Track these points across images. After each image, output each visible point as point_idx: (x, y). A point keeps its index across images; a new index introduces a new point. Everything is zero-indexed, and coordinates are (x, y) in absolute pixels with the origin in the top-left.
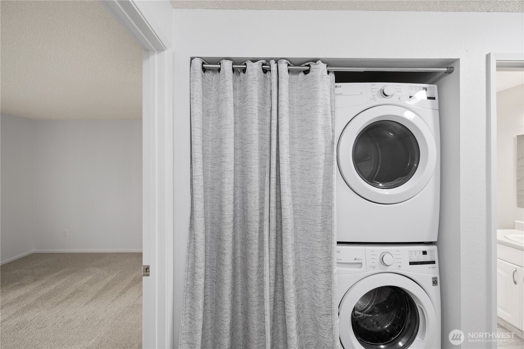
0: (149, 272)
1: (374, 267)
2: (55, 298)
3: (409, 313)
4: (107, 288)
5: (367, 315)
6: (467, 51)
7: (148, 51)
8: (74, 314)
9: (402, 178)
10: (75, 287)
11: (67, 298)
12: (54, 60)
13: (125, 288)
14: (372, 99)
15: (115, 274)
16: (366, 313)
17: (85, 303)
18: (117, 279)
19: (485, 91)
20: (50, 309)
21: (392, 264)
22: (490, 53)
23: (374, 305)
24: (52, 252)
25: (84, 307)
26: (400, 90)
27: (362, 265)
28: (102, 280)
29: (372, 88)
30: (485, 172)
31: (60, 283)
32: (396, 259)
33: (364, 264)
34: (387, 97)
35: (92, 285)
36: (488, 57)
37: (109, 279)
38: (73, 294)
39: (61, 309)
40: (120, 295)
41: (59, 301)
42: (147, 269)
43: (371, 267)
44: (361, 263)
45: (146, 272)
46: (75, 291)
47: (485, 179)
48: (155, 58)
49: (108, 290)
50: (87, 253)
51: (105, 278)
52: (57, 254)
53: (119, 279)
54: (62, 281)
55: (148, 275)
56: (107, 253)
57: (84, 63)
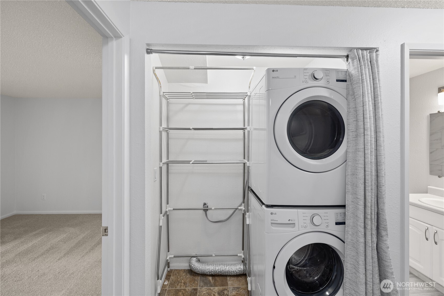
0: (107, 232)
1: (305, 227)
2: (31, 254)
3: (336, 266)
4: (78, 245)
5: (301, 268)
6: (385, 41)
7: (107, 38)
8: (48, 268)
9: (330, 150)
10: (50, 245)
11: (42, 254)
12: (29, 45)
13: (95, 245)
14: (304, 82)
15: (86, 233)
16: (299, 267)
17: (58, 258)
18: (87, 237)
19: (400, 76)
20: (27, 264)
21: (321, 224)
22: (404, 43)
23: (307, 259)
24: (31, 214)
25: (57, 262)
26: (328, 74)
27: (295, 225)
28: (75, 238)
29: (304, 72)
30: (400, 145)
31: (37, 241)
32: (325, 220)
33: (297, 225)
34: (317, 80)
35: (65, 242)
36: (403, 46)
37: (81, 237)
38: (48, 251)
39: (36, 264)
40: (90, 251)
41: (36, 257)
42: (106, 230)
43: (303, 227)
44: (294, 223)
45: (105, 232)
46: (50, 248)
47: (400, 151)
48: (114, 44)
49: (79, 247)
50: (62, 215)
51: (77, 236)
52: (36, 215)
53: (90, 237)
54: (39, 239)
55: (107, 235)
56: (80, 214)
57: (55, 48)
